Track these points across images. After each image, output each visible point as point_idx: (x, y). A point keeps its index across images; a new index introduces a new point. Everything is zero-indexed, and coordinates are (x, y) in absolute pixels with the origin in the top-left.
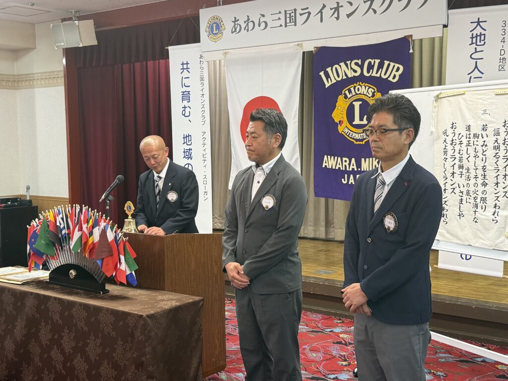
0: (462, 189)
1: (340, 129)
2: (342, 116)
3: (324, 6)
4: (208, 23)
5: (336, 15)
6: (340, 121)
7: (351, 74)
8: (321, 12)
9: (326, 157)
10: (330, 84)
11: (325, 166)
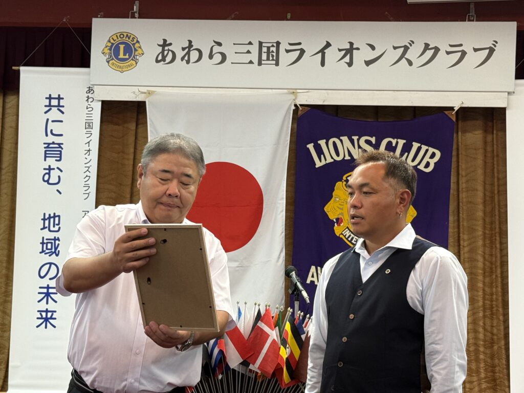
1: (337, 230)
2: (340, 211)
3: (328, 45)
4: (109, 41)
5: (347, 59)
6: (338, 219)
7: (357, 154)
8: (322, 51)
9: (313, 269)
10: (323, 163)
11: (312, 282)
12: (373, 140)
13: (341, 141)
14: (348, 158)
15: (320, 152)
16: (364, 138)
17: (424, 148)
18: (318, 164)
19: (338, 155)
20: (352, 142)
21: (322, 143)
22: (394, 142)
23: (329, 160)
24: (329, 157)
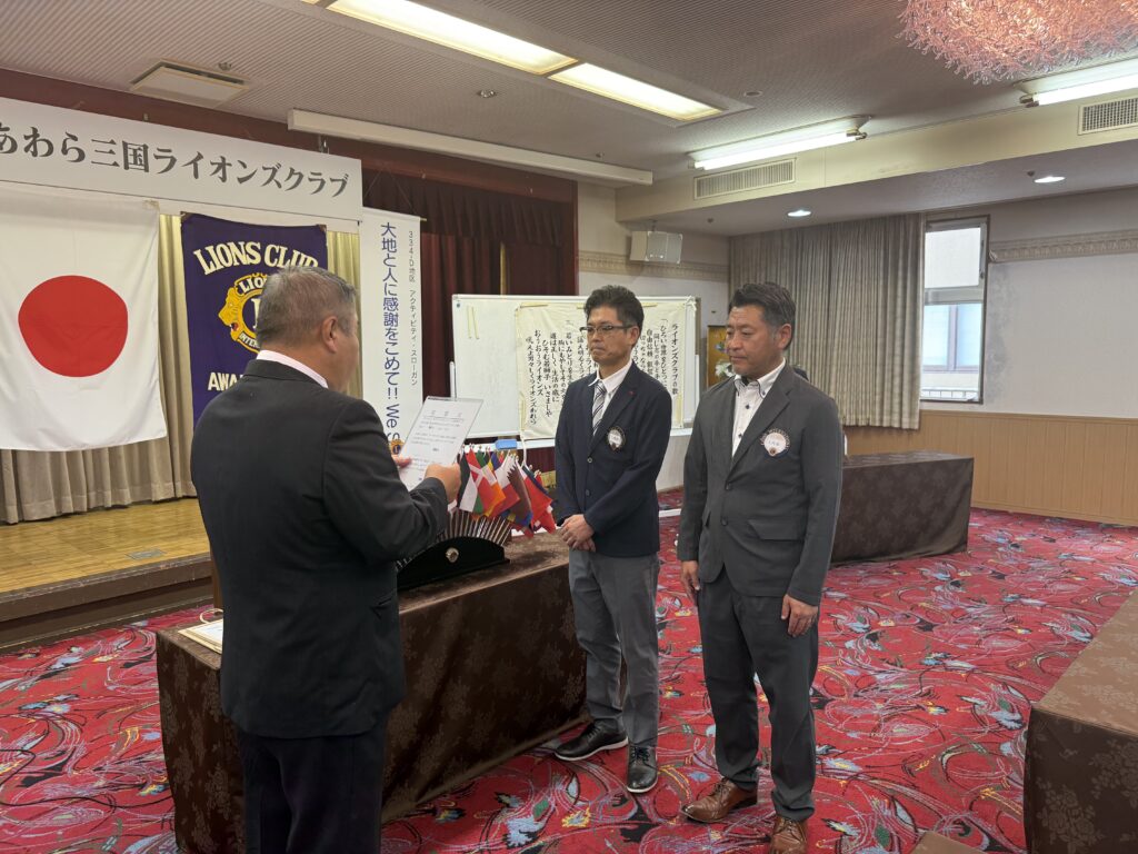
0: (548, 390)
1: (234, 335)
2: (234, 316)
3: (200, 157)
5: (220, 173)
6: (233, 325)
7: (246, 260)
8: (194, 162)
9: (213, 375)
10: (213, 269)
11: (214, 389)
12: (258, 246)
13: (229, 247)
14: (236, 263)
15: (208, 258)
16: (250, 244)
17: (303, 256)
18: (208, 271)
19: (227, 260)
20: (239, 247)
21: (210, 249)
22: (277, 248)
23: (219, 267)
24: (218, 263)
